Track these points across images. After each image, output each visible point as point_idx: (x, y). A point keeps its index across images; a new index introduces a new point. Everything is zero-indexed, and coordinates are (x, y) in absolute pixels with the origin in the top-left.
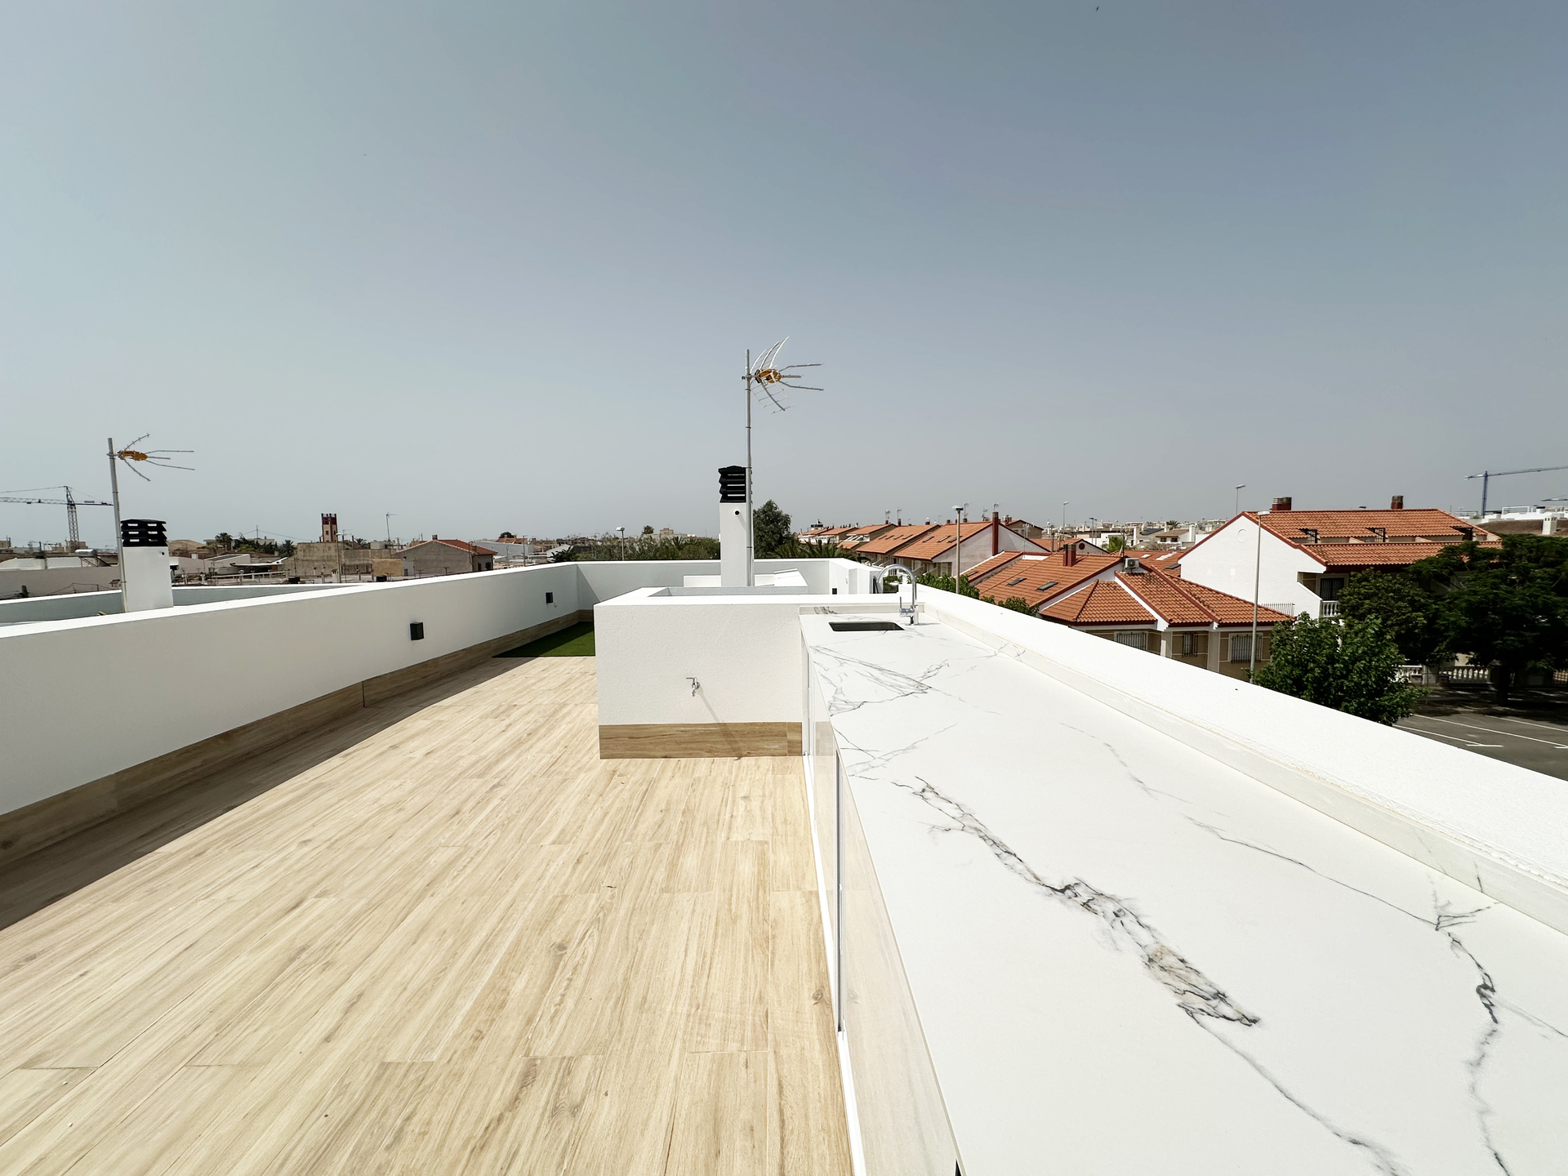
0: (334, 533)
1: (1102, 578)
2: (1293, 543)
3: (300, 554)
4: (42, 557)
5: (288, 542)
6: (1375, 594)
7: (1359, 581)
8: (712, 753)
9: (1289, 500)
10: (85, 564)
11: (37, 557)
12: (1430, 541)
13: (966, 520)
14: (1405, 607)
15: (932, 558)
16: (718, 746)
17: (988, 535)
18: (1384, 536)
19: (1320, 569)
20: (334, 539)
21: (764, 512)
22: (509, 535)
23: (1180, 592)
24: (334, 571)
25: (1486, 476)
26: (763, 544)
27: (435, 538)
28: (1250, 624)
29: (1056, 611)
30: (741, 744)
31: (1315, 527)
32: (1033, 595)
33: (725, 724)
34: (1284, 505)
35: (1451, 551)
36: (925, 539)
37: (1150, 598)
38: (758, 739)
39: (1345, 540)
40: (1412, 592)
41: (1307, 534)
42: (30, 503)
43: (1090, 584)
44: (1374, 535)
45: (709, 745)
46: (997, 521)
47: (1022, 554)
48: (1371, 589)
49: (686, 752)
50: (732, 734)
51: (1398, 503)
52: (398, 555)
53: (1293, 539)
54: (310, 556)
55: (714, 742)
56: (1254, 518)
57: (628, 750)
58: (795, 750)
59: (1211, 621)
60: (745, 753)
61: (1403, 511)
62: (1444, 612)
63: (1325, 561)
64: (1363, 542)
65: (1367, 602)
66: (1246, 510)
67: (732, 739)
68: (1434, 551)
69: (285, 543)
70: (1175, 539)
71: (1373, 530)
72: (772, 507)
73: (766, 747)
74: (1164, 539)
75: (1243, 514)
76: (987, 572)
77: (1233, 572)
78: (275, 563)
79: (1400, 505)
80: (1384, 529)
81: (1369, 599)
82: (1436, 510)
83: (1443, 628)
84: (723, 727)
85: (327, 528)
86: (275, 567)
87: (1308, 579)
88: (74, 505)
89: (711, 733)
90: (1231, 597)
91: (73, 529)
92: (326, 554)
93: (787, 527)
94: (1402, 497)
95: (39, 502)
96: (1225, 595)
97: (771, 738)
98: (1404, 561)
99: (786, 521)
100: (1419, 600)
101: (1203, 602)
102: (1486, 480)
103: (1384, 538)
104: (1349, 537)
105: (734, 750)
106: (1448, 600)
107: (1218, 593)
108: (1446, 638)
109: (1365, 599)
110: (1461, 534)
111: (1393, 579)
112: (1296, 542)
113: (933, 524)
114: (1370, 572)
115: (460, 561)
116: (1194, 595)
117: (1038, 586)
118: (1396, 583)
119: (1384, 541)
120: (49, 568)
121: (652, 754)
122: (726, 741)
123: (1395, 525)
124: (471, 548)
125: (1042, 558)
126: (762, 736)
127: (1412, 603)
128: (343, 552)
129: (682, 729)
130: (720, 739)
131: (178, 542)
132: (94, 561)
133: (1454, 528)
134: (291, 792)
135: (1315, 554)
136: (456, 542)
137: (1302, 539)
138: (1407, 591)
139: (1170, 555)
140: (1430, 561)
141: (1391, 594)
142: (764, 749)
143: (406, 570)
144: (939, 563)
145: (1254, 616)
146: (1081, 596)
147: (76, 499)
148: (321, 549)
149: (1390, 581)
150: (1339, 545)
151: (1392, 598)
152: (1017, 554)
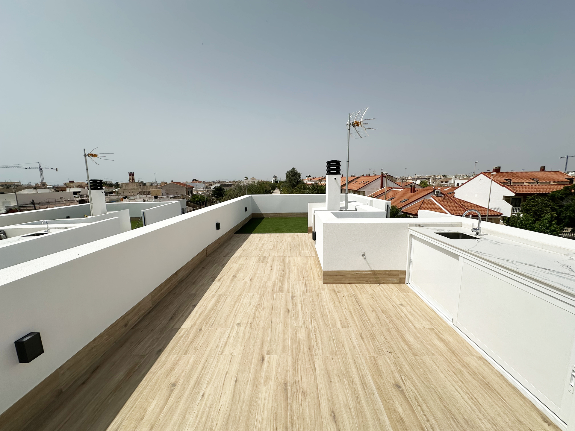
0: (133, 179)
1: (425, 198)
2: (502, 184)
3: (124, 187)
4: (35, 189)
5: (117, 183)
6: (537, 205)
7: (530, 200)
8: (368, 282)
9: (500, 167)
10: (51, 191)
11: (34, 189)
12: (556, 184)
13: (369, 175)
14: (549, 210)
15: (358, 190)
16: (371, 279)
17: (379, 181)
18: (538, 182)
19: (513, 195)
20: (133, 182)
21: (291, 172)
22: (196, 180)
23: (457, 203)
24: (138, 194)
25: (568, 157)
26: (291, 184)
27: (172, 181)
28: (486, 216)
29: (408, 210)
30: (380, 279)
31: (510, 178)
32: (399, 204)
33: (374, 271)
34: (498, 170)
35: (567, 188)
36: (354, 182)
37: (445, 205)
38: (387, 277)
39: (522, 183)
40: (552, 204)
41: (507, 181)
42: (26, 169)
43: (421, 200)
44: (534, 181)
45: (367, 279)
46: (383, 176)
47: (392, 188)
48: (535, 203)
49: (358, 282)
50: (377, 275)
51: (543, 169)
52: (159, 188)
53: (502, 183)
54: (127, 188)
55: (370, 278)
56: (486, 175)
57: (334, 280)
58: (402, 281)
59: (469, 214)
60: (382, 282)
61: (545, 172)
62: (563, 211)
63: (515, 192)
64: (530, 184)
65: (534, 208)
66: (483, 172)
67: (377, 277)
68: (560, 188)
69: (116, 183)
70: (447, 182)
71: (533, 179)
72: (294, 170)
73: (390, 280)
74: (442, 182)
75: (482, 173)
76: (379, 195)
77: (476, 195)
78: (114, 191)
79: (544, 170)
80: (538, 179)
81: (534, 207)
82: (558, 172)
83: (563, 218)
84: (373, 272)
85: (131, 177)
86: (115, 192)
87: (507, 199)
88: (42, 169)
89: (368, 274)
90: (477, 205)
91: (42, 178)
92: (133, 187)
93: (300, 177)
94: (545, 166)
95: (30, 168)
96: (474, 204)
97: (393, 276)
98: (547, 192)
99: (300, 175)
100: (554, 207)
101: (466, 207)
102: (567, 159)
103: (538, 183)
104: (524, 182)
105: (377, 281)
106: (565, 207)
107: (471, 204)
108: (564, 222)
109: (533, 206)
110: (569, 181)
111: (545, 199)
112: (503, 184)
113: (356, 176)
114: (535, 196)
115: (182, 190)
116: (462, 204)
117: (401, 201)
118: (545, 201)
119: (538, 184)
120: (38, 193)
121: (345, 282)
122: (374, 277)
123: (542, 177)
124: (185, 185)
125: (401, 190)
126: (389, 276)
127: (551, 208)
128: (139, 186)
129: (357, 272)
130: (372, 277)
131: (79, 182)
132: (53, 190)
133: (566, 178)
134: (212, 298)
135: (511, 189)
136: (179, 183)
137: (506, 183)
138: (550, 204)
139: (448, 188)
140: (558, 192)
141: (544, 205)
142: (390, 281)
143: (163, 193)
144: (360, 191)
145: (487, 213)
146: (418, 205)
147: (42, 167)
148: (131, 185)
149: (543, 200)
150: (520, 185)
151: (544, 206)
152: (391, 188)
